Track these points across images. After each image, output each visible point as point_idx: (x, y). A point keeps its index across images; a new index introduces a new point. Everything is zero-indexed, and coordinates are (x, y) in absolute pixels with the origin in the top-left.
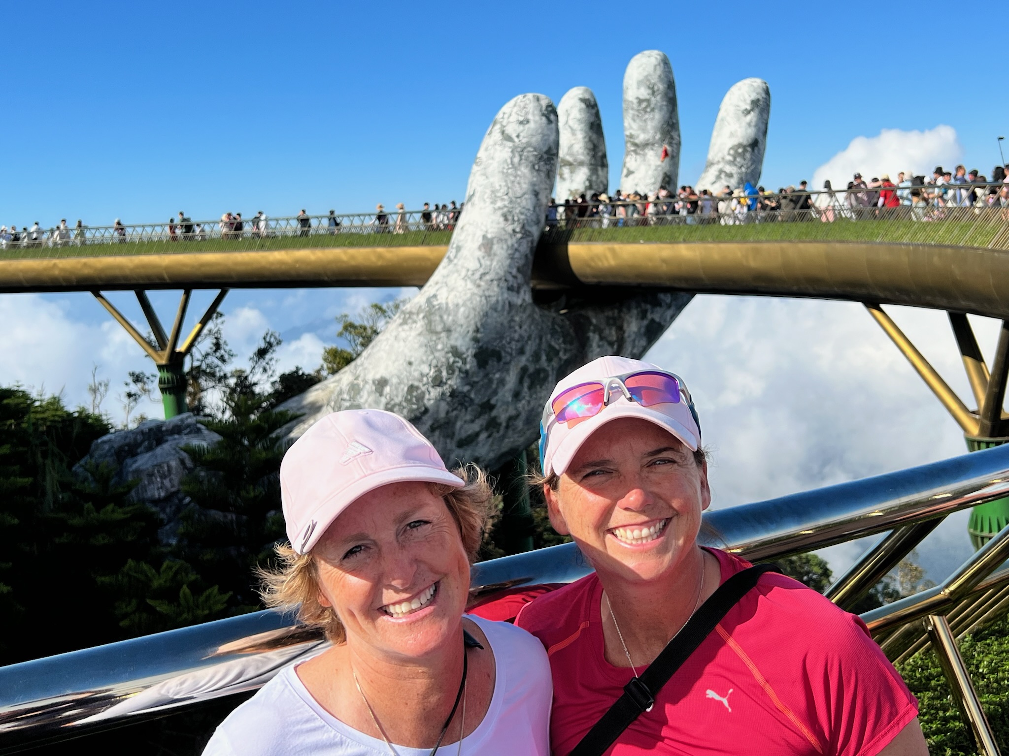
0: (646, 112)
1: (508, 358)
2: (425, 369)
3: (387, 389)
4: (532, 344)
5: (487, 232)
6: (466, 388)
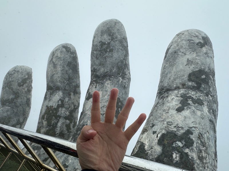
0: (106, 52)
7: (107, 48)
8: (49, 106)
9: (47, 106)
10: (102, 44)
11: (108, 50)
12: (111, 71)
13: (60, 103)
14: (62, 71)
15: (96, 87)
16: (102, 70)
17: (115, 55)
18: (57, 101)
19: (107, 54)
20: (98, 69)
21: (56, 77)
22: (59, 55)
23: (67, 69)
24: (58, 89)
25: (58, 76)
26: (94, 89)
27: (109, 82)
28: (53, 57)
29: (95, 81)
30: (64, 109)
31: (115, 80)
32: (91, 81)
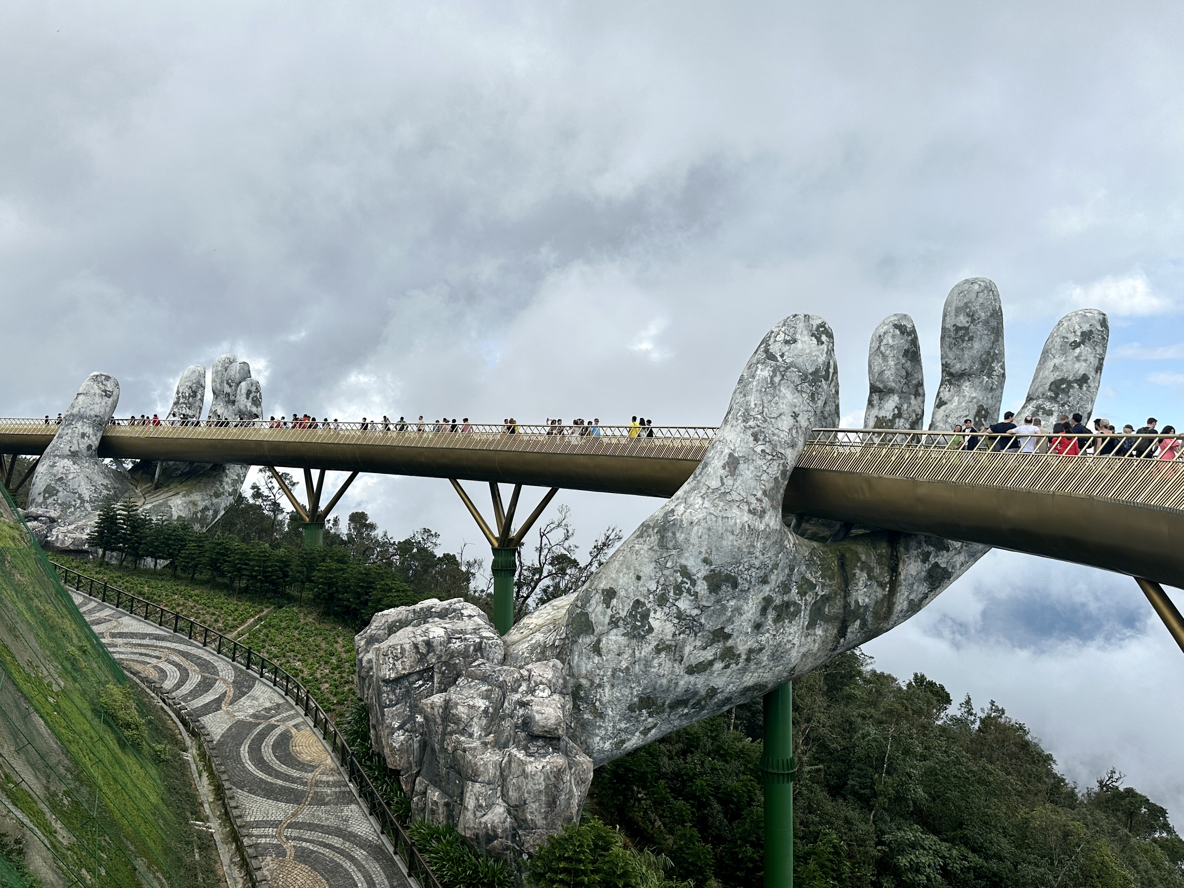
1: (747, 586)
2: (653, 586)
3: (614, 602)
4: (778, 574)
5: (734, 450)
6: (696, 612)
7: (964, 336)
8: (880, 416)
9: (877, 417)
10: (957, 329)
11: (966, 338)
12: (971, 368)
13: (896, 412)
14: (896, 365)
15: (949, 391)
16: (958, 366)
17: (977, 345)
18: (891, 409)
19: (964, 345)
20: (952, 364)
21: (887, 373)
22: (891, 342)
23: (904, 361)
24: (891, 391)
25: (890, 375)
26: (947, 393)
27: (967, 383)
28: (880, 343)
29: (948, 381)
30: (902, 420)
31: (977, 381)
32: (942, 380)
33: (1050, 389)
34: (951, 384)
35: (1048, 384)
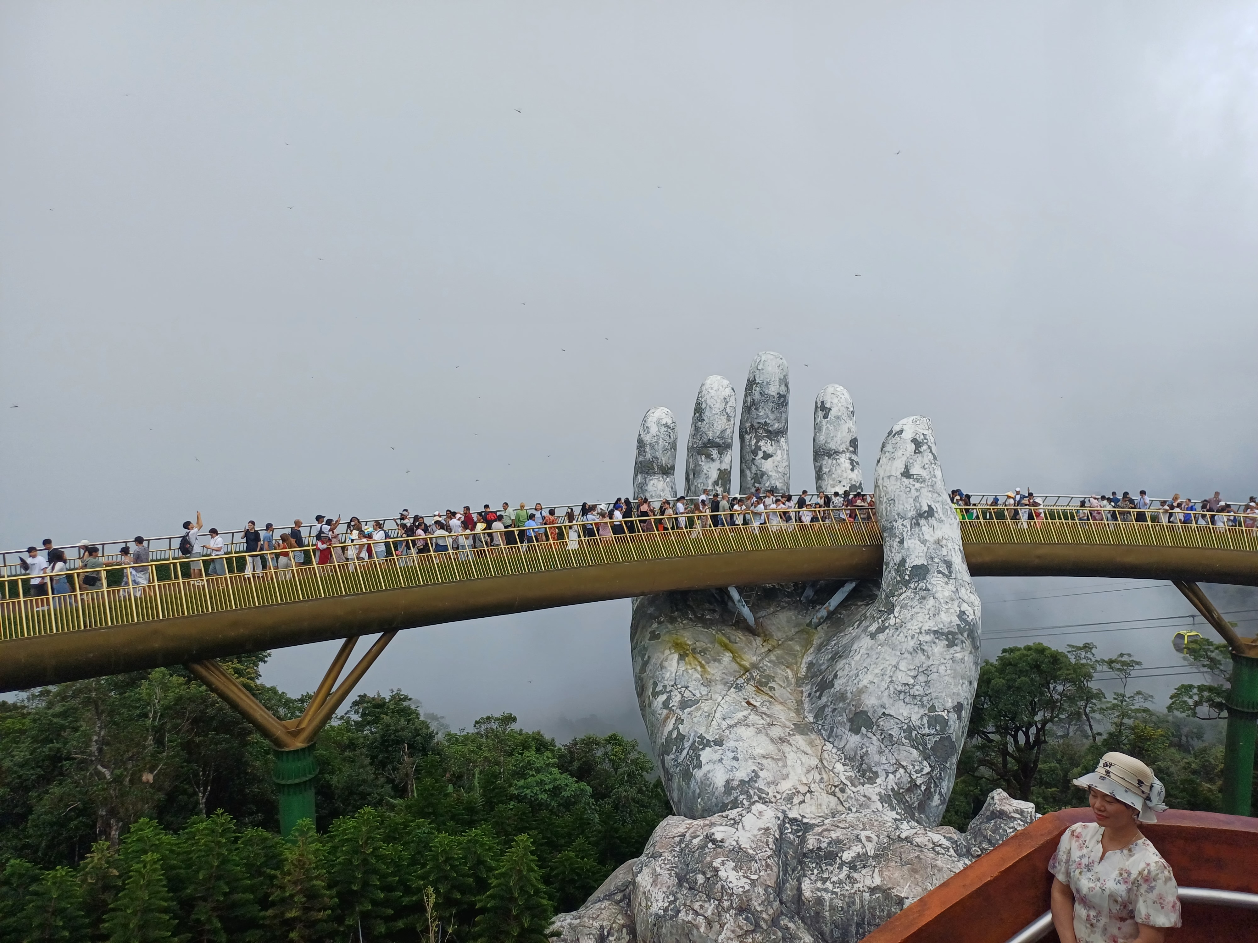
8: (723, 469)
9: (719, 469)
10: (780, 396)
15: (772, 445)
27: (783, 440)
33: (851, 446)
34: (771, 440)
35: (848, 442)
